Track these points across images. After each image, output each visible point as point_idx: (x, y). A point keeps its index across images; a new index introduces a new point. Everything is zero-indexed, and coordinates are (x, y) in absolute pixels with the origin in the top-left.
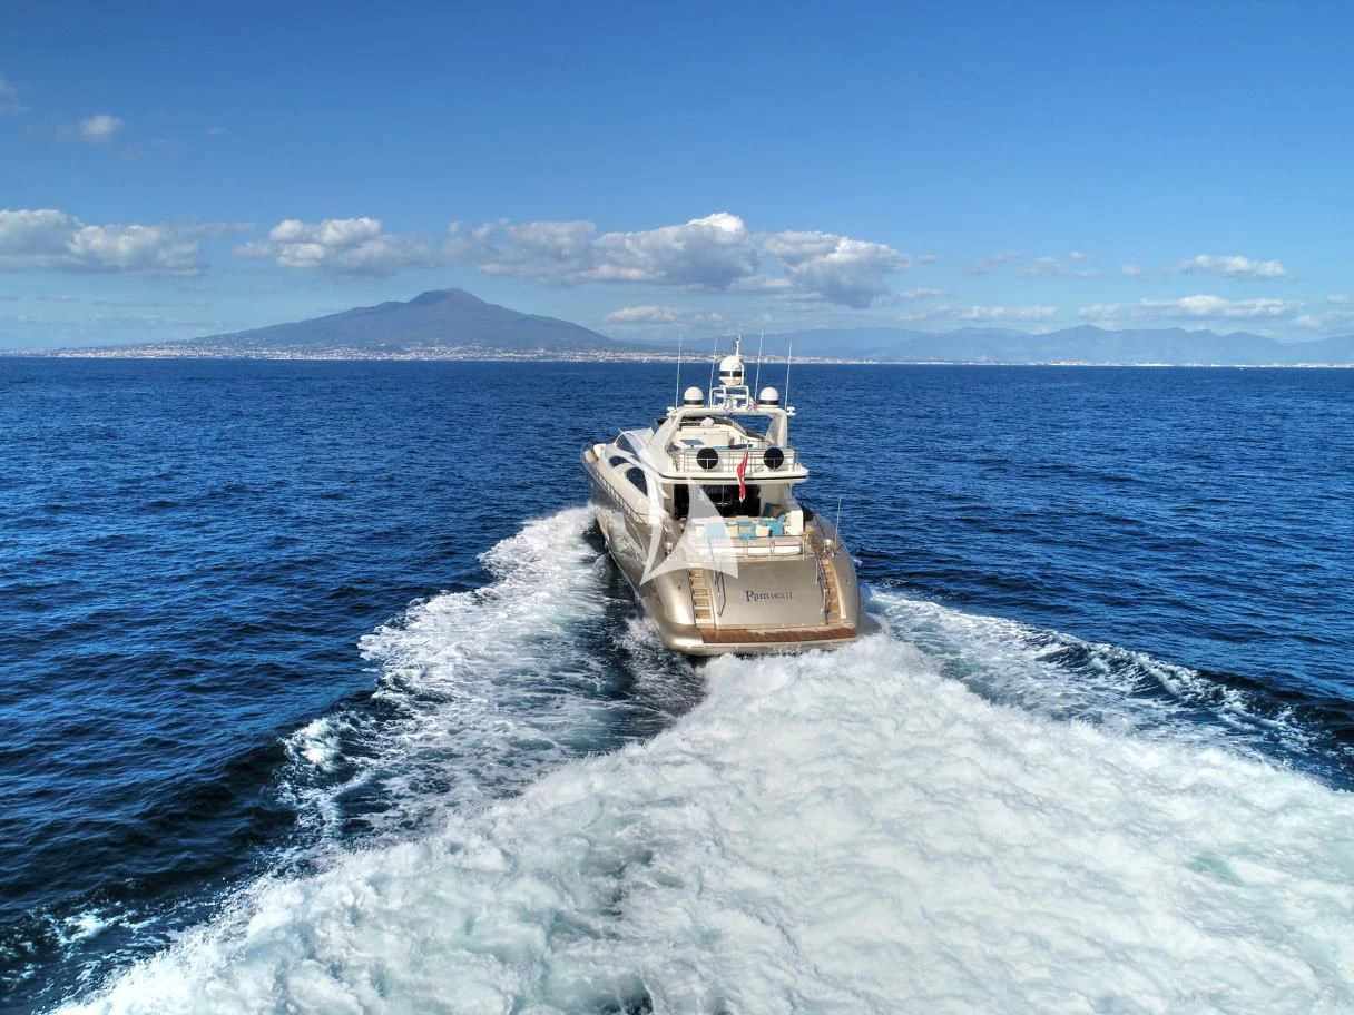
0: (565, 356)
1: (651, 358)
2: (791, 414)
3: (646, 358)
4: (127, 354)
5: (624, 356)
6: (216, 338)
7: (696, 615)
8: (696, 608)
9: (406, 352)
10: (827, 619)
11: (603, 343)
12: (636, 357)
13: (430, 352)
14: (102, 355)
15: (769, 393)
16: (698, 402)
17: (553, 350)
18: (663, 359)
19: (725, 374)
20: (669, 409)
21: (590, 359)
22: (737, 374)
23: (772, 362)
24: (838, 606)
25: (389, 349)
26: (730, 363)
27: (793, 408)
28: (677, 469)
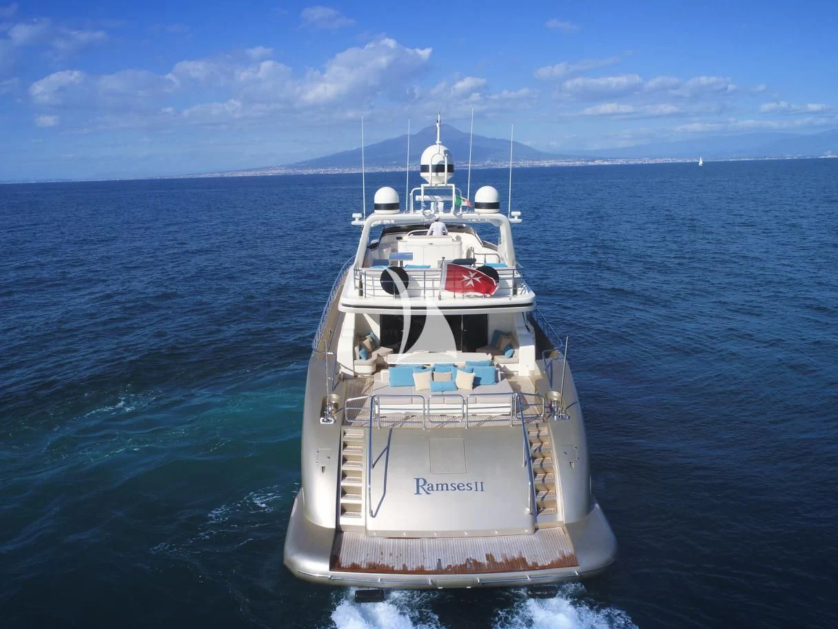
2: (516, 220)
7: (341, 510)
8: (342, 501)
10: (535, 521)
15: (486, 194)
16: (390, 207)
19: (425, 168)
20: (354, 215)
22: (439, 168)
24: (555, 502)
26: (433, 155)
27: (519, 213)
28: (361, 294)
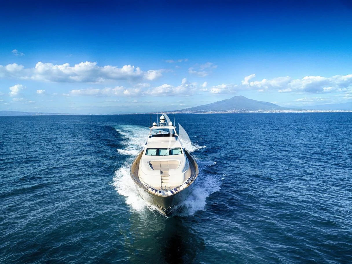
12: (284, 111)
17: (263, 110)
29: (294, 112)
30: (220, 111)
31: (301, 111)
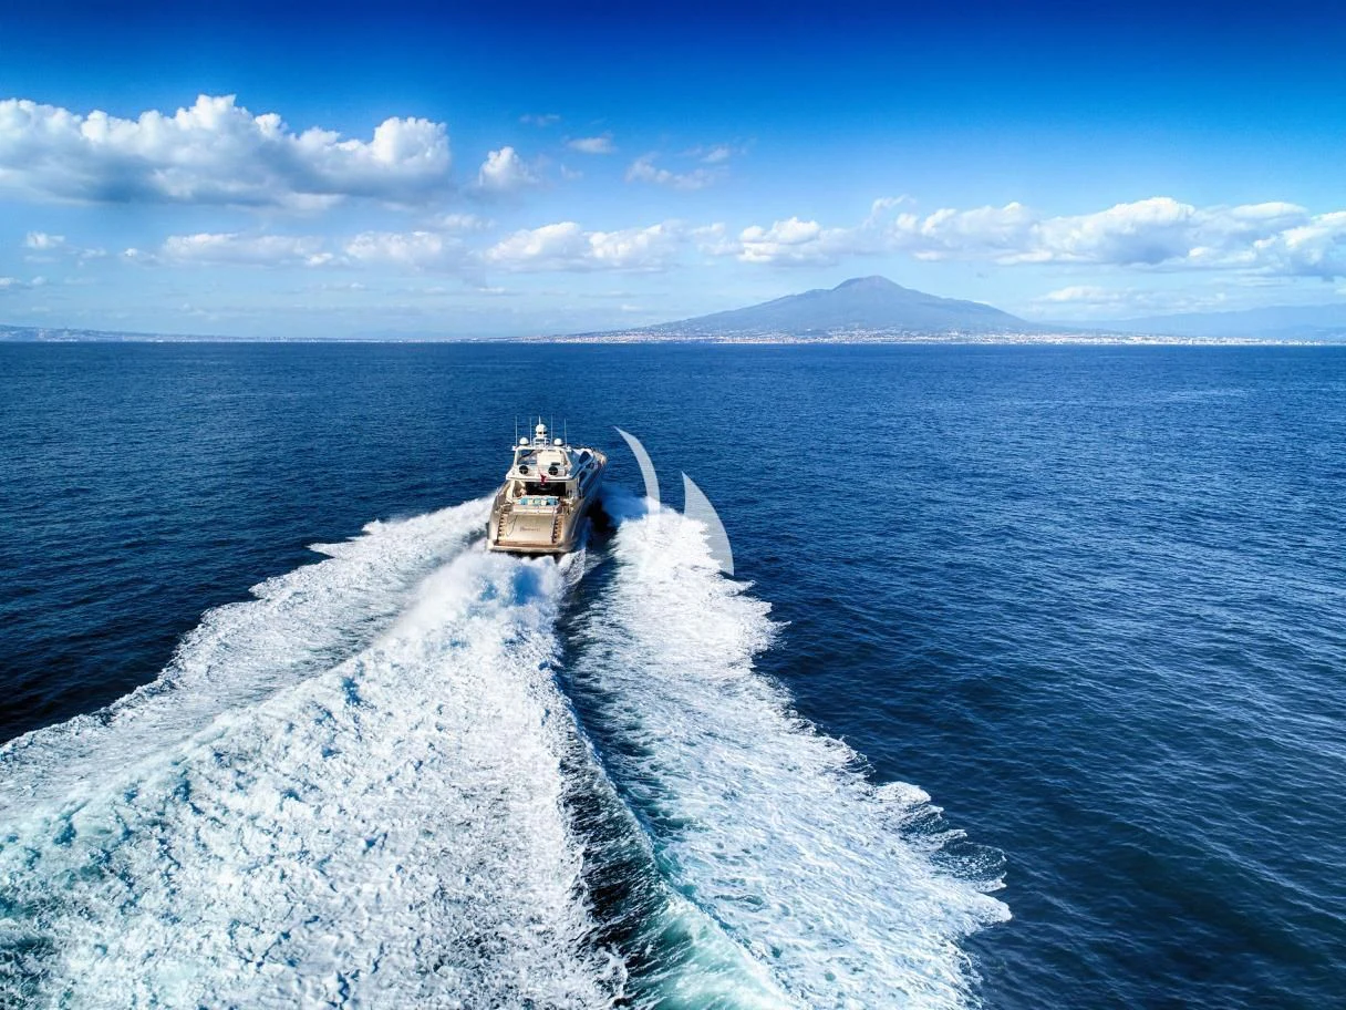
0: (978, 339)
1: (1064, 340)
3: (1060, 340)
4: (605, 340)
5: (1037, 339)
6: (669, 325)
9: (830, 337)
11: (1018, 325)
12: (1049, 339)
13: (851, 336)
14: (587, 340)
17: (967, 333)
18: (1076, 341)
21: (1001, 342)
23: (1198, 343)
25: (815, 333)
29: (1086, 340)
30: (805, 334)
31: (1110, 340)
